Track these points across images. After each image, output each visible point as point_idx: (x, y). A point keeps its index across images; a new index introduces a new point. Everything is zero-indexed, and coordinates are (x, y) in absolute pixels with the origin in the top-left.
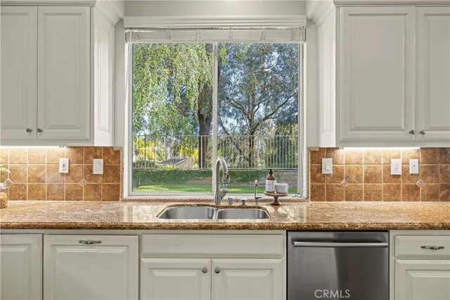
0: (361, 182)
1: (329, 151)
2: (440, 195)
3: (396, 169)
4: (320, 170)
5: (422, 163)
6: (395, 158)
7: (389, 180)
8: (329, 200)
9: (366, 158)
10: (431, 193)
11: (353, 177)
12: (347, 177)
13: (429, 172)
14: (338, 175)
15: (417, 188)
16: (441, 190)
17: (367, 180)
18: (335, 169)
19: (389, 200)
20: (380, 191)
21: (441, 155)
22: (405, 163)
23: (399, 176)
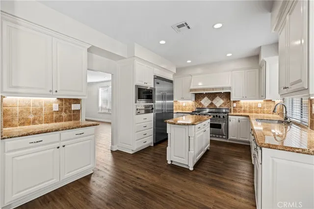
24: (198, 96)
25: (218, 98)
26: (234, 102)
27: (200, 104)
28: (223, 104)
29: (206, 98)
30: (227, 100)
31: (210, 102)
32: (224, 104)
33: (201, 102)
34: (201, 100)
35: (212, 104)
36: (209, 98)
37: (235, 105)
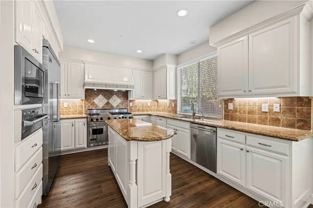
0: (245, 114)
1: (232, 100)
2: (296, 125)
3: (265, 108)
4: (228, 108)
5: (283, 106)
6: (264, 103)
7: (261, 114)
8: (231, 120)
9: (248, 103)
10: (289, 123)
11: (242, 112)
12: (239, 111)
13: (288, 111)
14: (235, 110)
15: (278, 120)
16: (298, 123)
17: (249, 113)
18: (234, 108)
19: (261, 124)
20: (256, 119)
21: (297, 101)
22: (271, 106)
23: (267, 112)
24: (90, 93)
25: (115, 97)
26: (131, 101)
27: (93, 104)
28: (120, 103)
29: (101, 97)
30: (124, 99)
31: (105, 101)
32: (122, 103)
33: (95, 101)
34: (93, 99)
35: (108, 103)
36: (104, 96)
37: (131, 104)
